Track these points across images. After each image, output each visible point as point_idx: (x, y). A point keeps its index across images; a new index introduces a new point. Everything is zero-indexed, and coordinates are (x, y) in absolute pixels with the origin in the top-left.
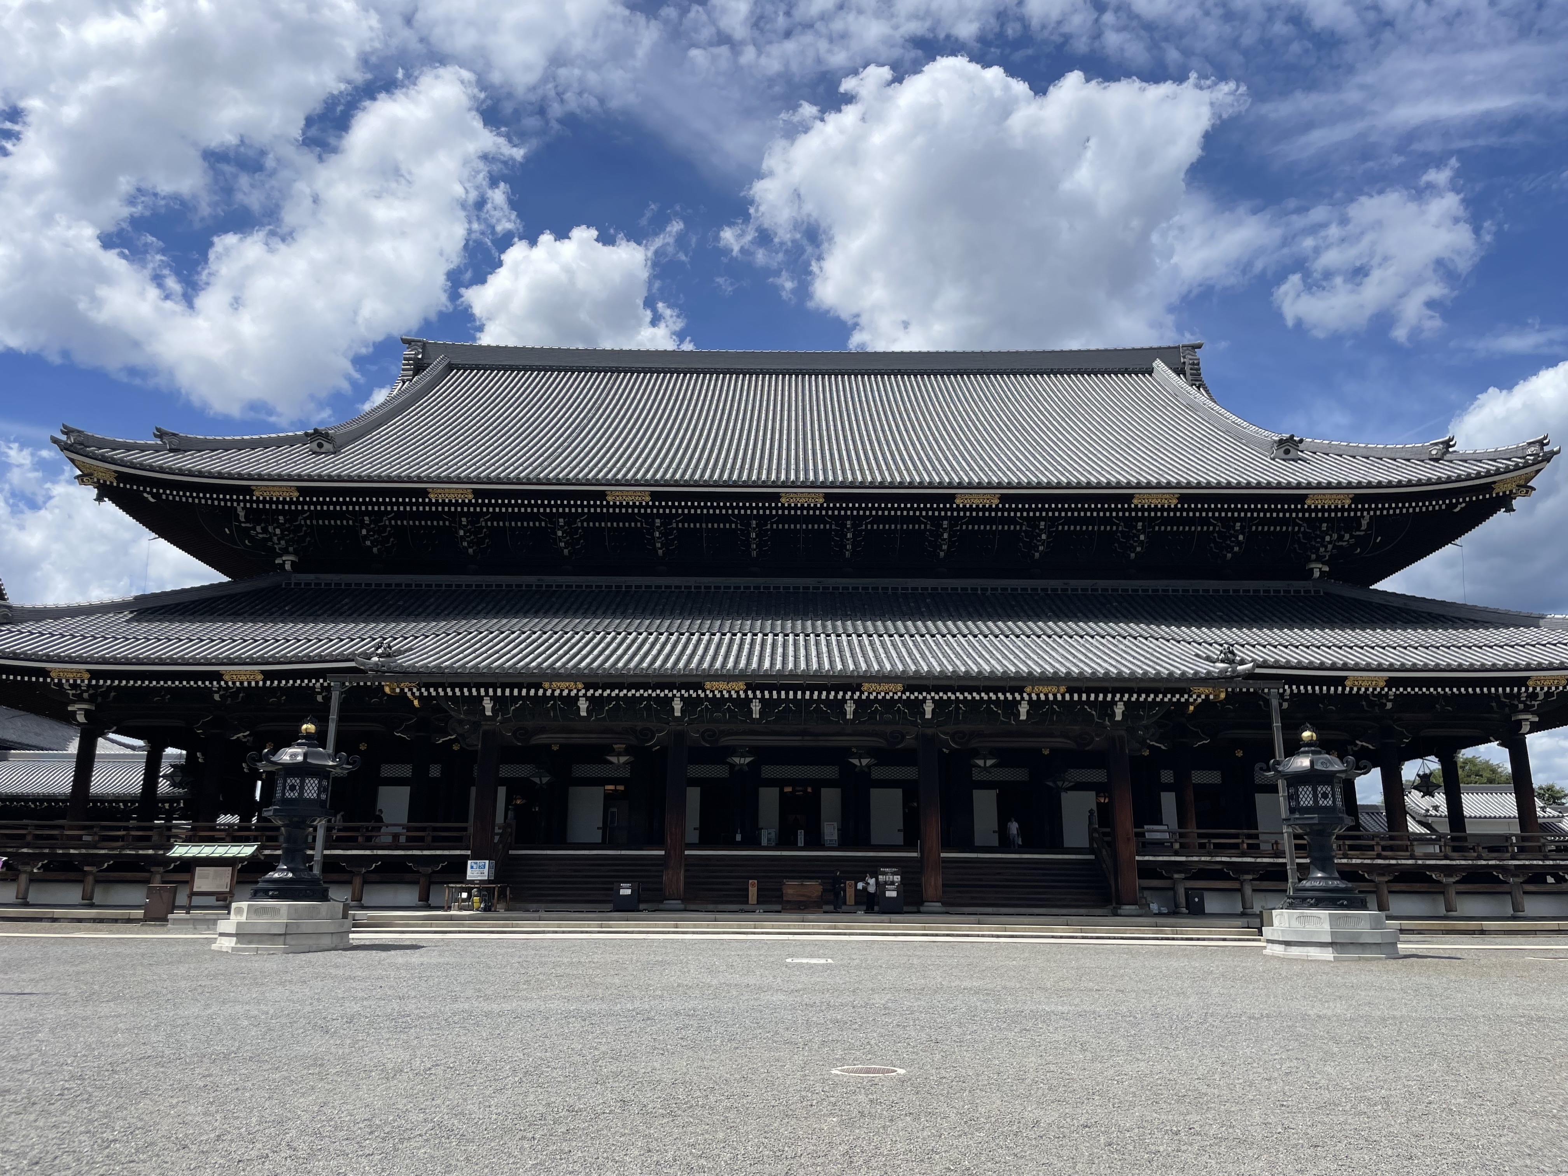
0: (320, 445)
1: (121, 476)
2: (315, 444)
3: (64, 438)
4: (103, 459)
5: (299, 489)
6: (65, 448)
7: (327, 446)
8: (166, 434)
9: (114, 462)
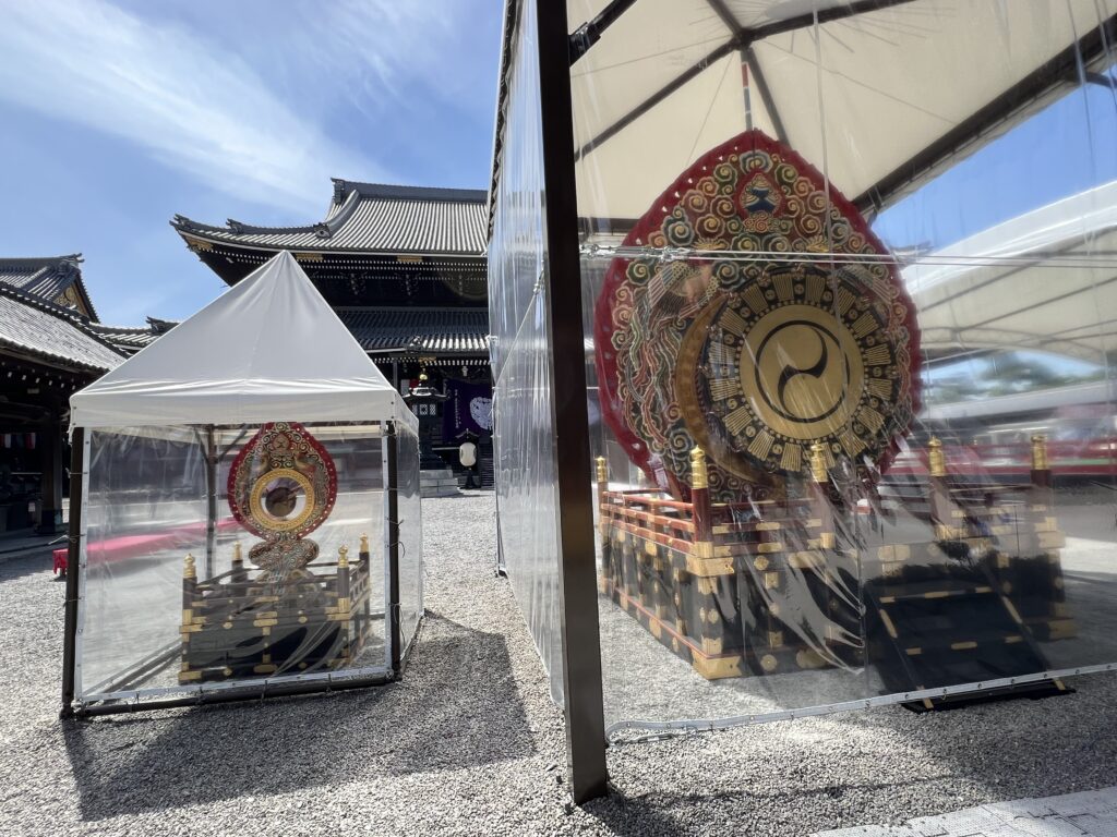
0: (322, 233)
1: (215, 247)
2: (318, 233)
3: (177, 222)
4: (204, 236)
5: (323, 255)
6: (178, 228)
7: (326, 233)
8: (235, 223)
9: (212, 238)
